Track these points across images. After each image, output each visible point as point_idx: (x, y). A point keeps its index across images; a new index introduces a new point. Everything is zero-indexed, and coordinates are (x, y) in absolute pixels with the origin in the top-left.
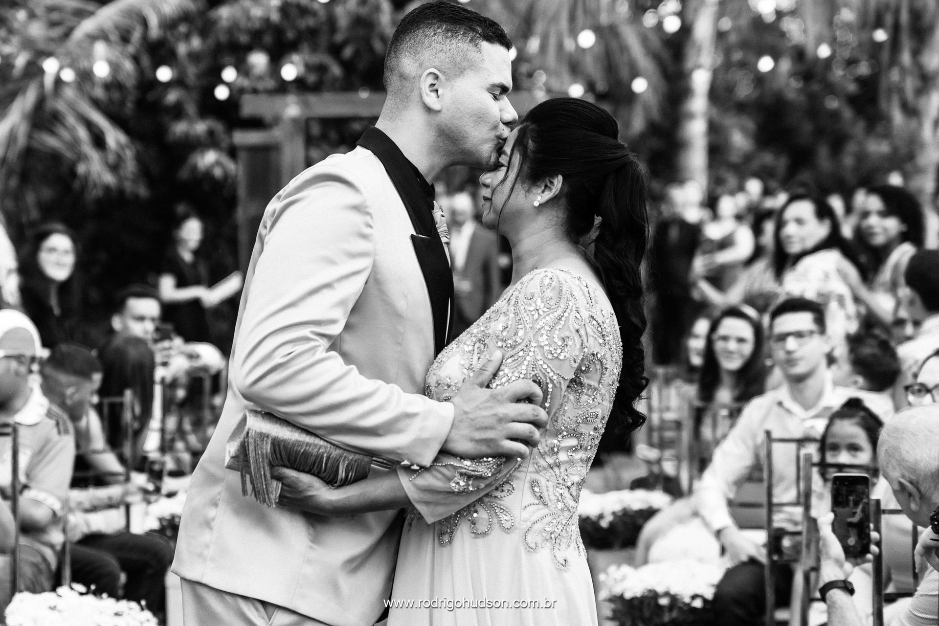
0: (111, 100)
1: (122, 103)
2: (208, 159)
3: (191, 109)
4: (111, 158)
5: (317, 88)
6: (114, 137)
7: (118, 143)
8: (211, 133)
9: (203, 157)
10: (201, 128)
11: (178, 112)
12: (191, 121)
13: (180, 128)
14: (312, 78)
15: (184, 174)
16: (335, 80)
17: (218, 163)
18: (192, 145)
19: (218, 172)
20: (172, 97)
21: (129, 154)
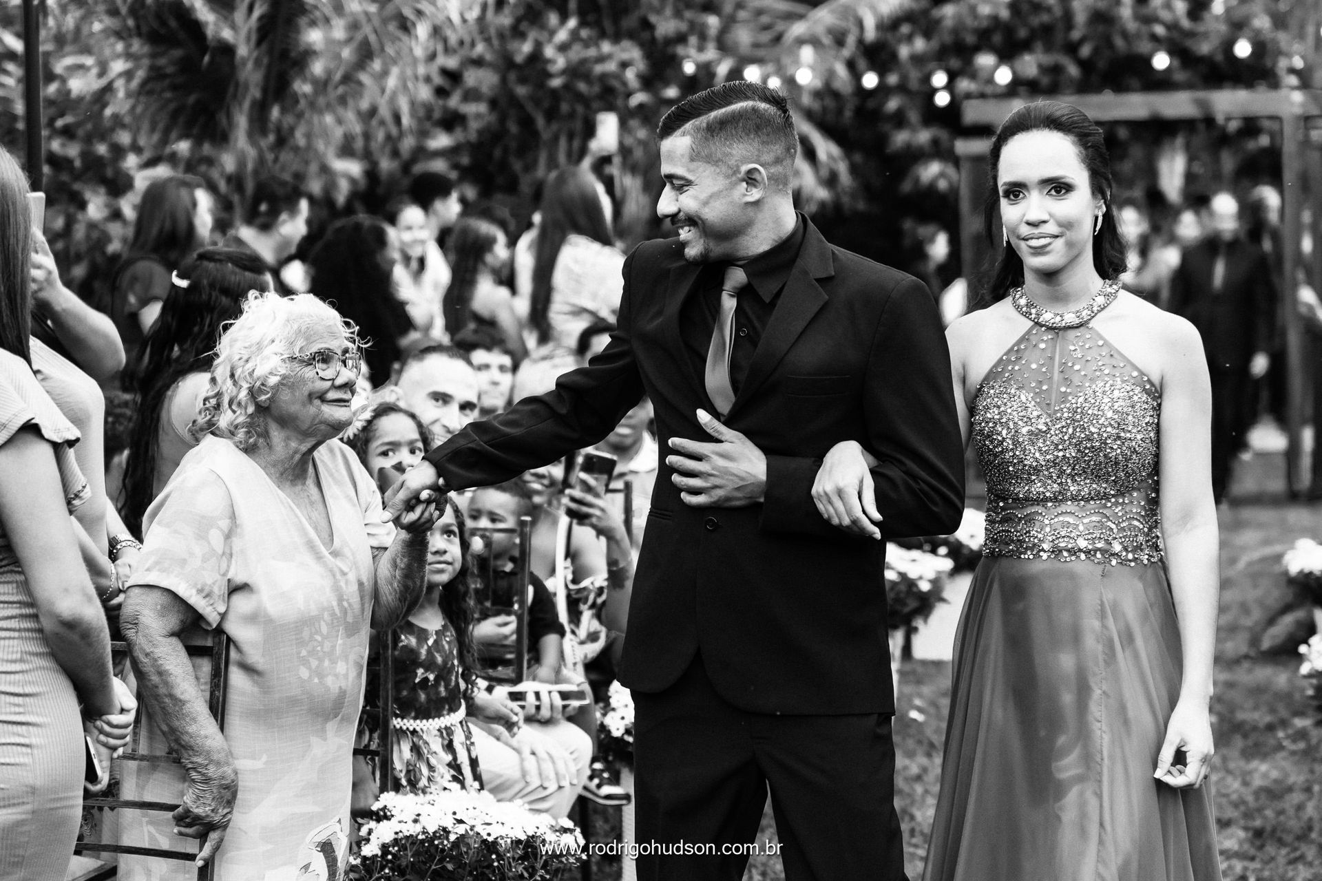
0: (824, 109)
1: (840, 111)
2: (931, 171)
3: (913, 116)
4: (824, 173)
5: (1052, 90)
6: (825, 148)
7: (830, 156)
8: (935, 142)
9: (926, 169)
10: (924, 137)
11: (899, 120)
12: (914, 130)
13: (901, 138)
14: (1045, 81)
15: (906, 187)
16: (1071, 80)
17: (942, 175)
18: (916, 156)
19: (942, 185)
20: (893, 104)
21: (842, 168)
